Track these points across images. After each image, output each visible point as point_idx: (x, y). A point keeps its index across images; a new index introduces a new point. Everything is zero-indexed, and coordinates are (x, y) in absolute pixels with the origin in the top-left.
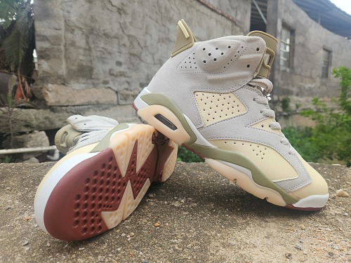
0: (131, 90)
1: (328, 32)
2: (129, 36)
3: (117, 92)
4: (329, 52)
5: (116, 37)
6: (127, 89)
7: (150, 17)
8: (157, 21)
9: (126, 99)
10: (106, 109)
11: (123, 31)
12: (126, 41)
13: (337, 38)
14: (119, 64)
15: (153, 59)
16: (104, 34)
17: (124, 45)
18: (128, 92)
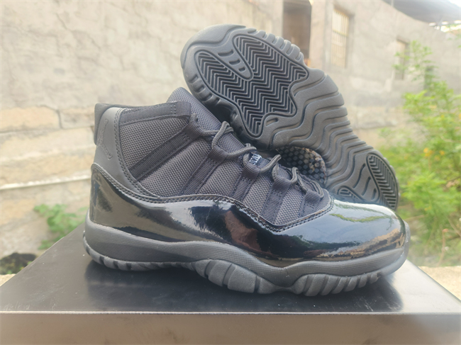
0: (83, 108)
1: (405, 17)
2: (75, 33)
3: (58, 112)
4: (406, 44)
5: (52, 34)
6: (76, 107)
7: (112, 4)
8: (124, 9)
9: (74, 120)
10: (41, 135)
11: (64, 26)
12: (70, 38)
13: (418, 25)
14: (60, 71)
15: (122, 62)
16: (30, 31)
17: (68, 46)
18: (79, 111)
